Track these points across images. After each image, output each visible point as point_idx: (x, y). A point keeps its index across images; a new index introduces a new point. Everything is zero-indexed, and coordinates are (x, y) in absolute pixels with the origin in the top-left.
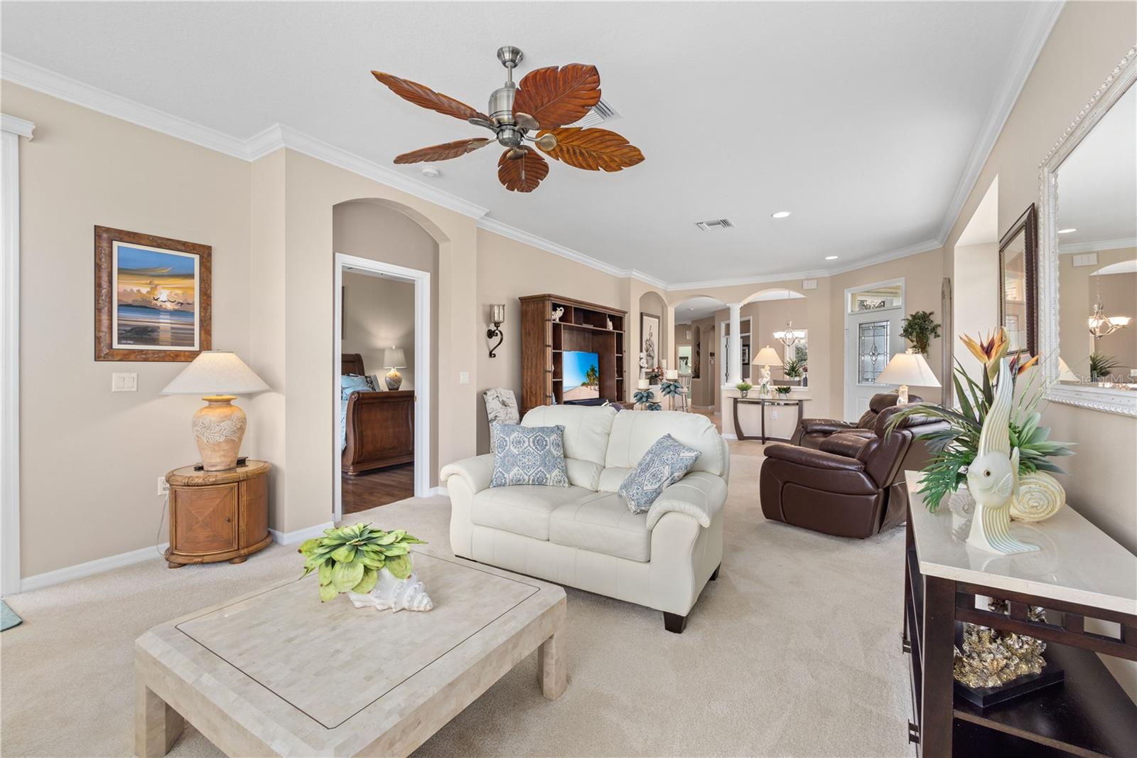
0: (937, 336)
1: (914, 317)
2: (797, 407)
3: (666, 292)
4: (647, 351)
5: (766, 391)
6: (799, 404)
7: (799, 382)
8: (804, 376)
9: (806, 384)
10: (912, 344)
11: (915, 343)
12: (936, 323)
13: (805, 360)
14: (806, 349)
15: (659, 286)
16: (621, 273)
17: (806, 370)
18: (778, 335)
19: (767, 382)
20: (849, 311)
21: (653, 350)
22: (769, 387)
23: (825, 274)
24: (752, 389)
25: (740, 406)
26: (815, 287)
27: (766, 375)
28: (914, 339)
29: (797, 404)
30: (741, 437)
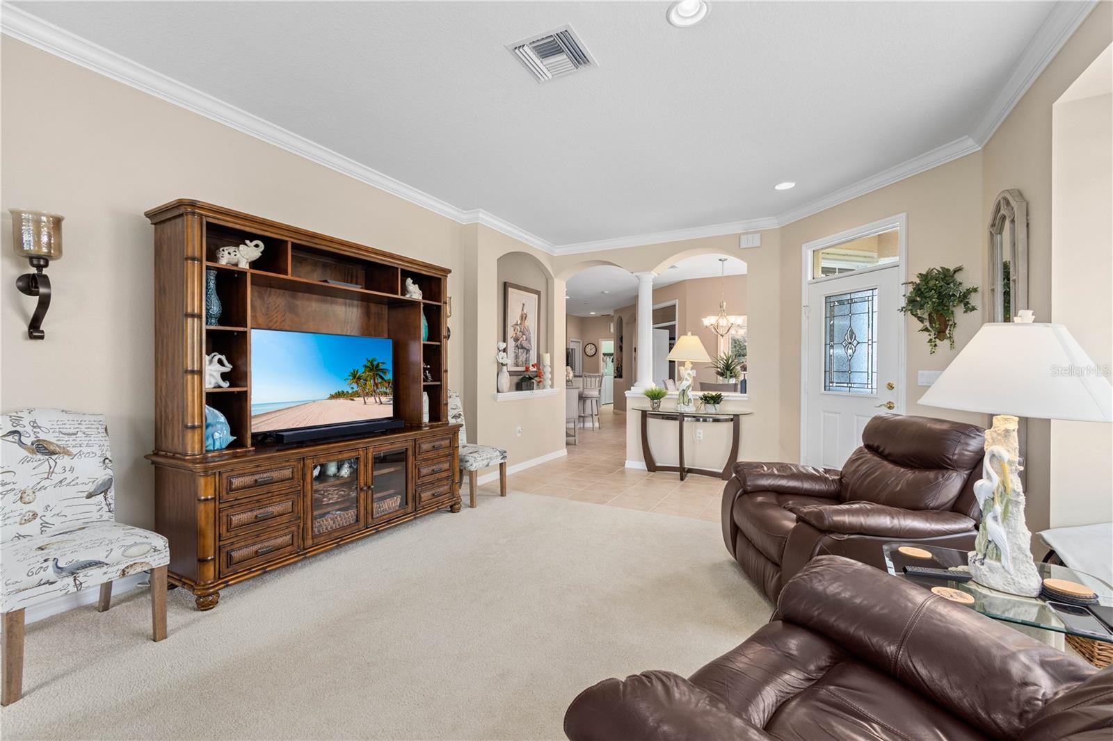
0: (969, 308)
1: (925, 278)
2: (731, 424)
3: (551, 258)
4: (516, 340)
5: (686, 400)
6: (735, 419)
7: (736, 385)
8: (741, 378)
9: (744, 390)
10: (921, 326)
11: (927, 324)
12: (966, 285)
13: (744, 355)
14: (745, 341)
15: (536, 245)
16: (464, 218)
17: (744, 369)
18: (708, 321)
19: (688, 387)
20: (810, 278)
21: (528, 340)
22: (691, 394)
23: (771, 223)
24: (667, 397)
25: (651, 422)
26: (759, 245)
27: (686, 376)
28: (926, 316)
29: (732, 420)
30: (652, 466)
